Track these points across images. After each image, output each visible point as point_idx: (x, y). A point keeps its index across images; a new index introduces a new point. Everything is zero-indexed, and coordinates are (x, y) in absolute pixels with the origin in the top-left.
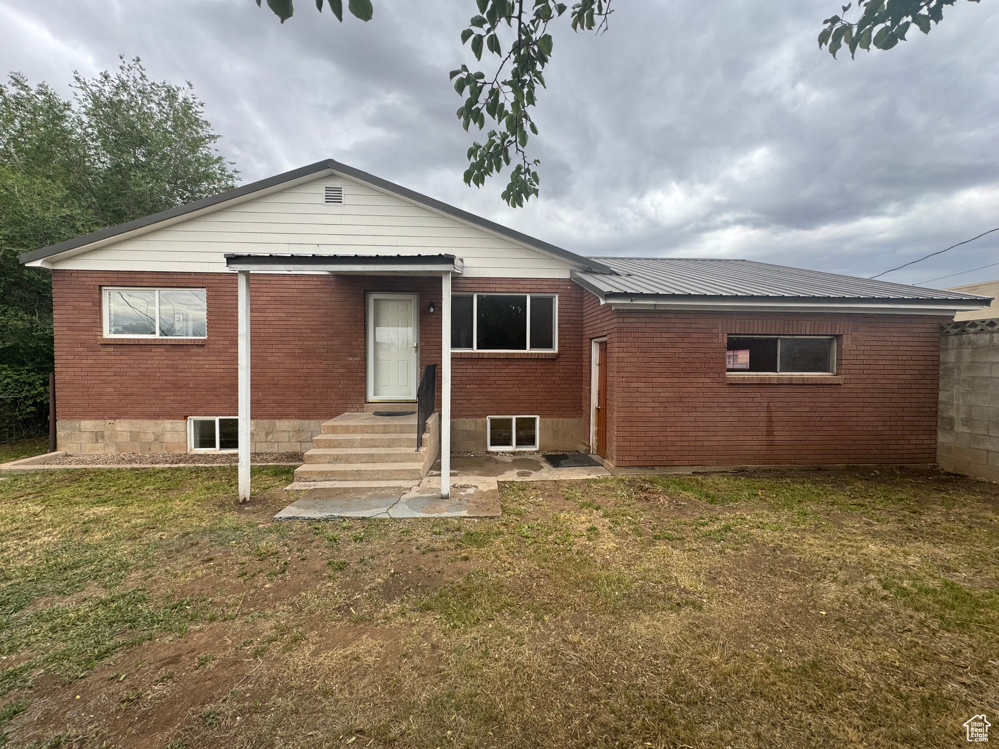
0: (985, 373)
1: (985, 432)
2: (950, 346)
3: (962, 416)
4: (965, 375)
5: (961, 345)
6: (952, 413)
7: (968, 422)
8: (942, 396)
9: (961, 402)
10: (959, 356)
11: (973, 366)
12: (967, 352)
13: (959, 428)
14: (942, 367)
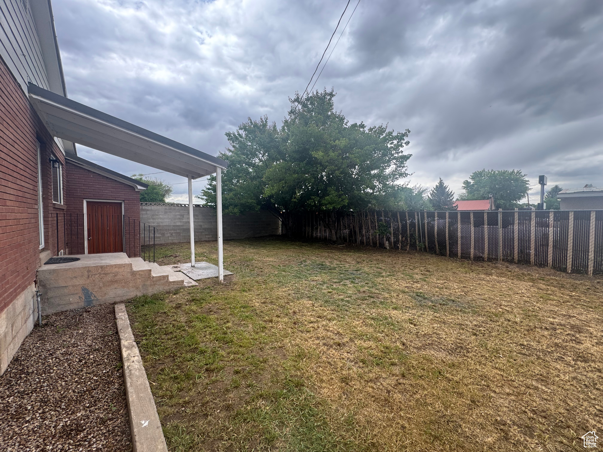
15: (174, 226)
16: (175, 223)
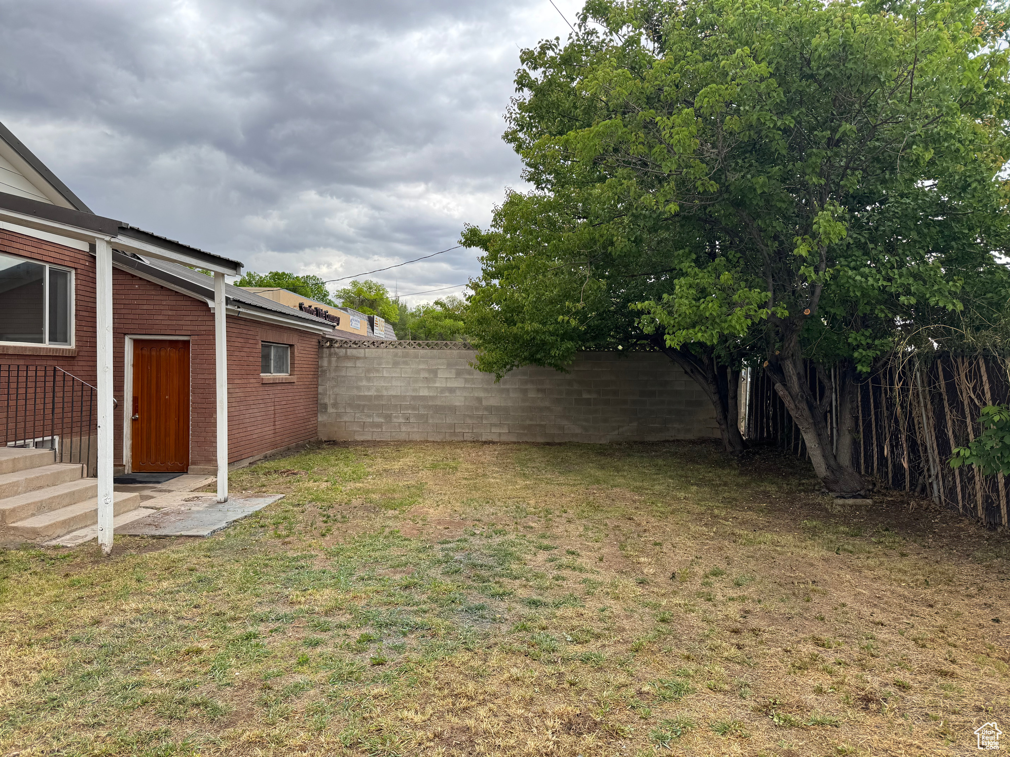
0: (343, 374)
1: (343, 411)
2: (324, 356)
3: (332, 401)
4: (333, 375)
5: (330, 355)
6: (326, 400)
7: (335, 405)
8: (321, 389)
9: (331, 392)
10: (330, 362)
11: (337, 368)
12: (334, 359)
13: (331, 410)
14: (320, 369)
15: (414, 398)
16: (415, 390)
